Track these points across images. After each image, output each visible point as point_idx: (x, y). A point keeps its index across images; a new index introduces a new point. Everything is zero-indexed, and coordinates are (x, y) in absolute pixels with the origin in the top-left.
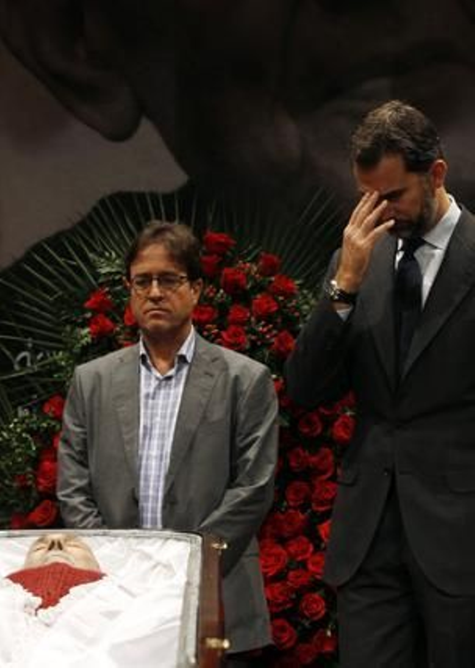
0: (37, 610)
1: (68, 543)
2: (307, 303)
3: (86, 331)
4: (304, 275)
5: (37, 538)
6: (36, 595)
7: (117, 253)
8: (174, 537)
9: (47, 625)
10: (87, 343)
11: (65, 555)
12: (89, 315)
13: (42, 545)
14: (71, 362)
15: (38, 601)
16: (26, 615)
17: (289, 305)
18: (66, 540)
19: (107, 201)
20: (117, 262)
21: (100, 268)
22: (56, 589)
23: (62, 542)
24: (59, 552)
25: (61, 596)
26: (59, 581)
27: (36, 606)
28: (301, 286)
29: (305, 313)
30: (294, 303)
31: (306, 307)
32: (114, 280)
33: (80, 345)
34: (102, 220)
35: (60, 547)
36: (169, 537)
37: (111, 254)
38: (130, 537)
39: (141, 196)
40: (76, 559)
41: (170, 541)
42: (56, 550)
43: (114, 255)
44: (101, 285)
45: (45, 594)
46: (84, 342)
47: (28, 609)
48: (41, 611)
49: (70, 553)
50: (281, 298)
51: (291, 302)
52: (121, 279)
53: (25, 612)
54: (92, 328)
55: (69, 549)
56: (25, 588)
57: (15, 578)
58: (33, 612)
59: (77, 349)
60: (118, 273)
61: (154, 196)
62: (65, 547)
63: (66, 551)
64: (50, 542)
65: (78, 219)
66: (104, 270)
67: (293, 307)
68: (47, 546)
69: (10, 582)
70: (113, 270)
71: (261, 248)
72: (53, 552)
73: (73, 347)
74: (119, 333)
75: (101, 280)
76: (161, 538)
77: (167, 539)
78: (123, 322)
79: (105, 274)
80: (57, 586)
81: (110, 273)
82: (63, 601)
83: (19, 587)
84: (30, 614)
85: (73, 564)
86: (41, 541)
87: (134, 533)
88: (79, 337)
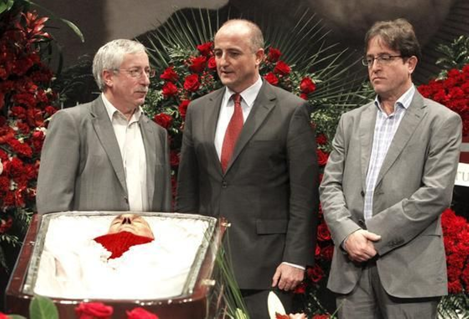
0: (108, 259)
1: (135, 220)
2: (296, 79)
3: (161, 92)
4: (296, 62)
5: (116, 216)
6: (108, 250)
7: (181, 45)
8: (201, 218)
9: (114, 269)
10: (161, 99)
11: (132, 227)
12: (163, 83)
13: (118, 221)
14: (151, 111)
15: (110, 254)
16: (102, 262)
17: (286, 80)
18: (133, 219)
19: (176, 14)
20: (181, 50)
21: (171, 54)
22: (121, 247)
23: (131, 219)
24: (129, 225)
25: (124, 251)
26: (124, 243)
27: (108, 257)
28: (294, 69)
29: (295, 85)
30: (288, 79)
31: (296, 82)
32: (179, 61)
33: (157, 101)
34: (173, 26)
35: (129, 222)
36: (197, 218)
37: (177, 46)
38: (174, 218)
39: (196, 11)
40: (139, 230)
41: (199, 221)
42: (127, 224)
43: (179, 47)
44: (171, 64)
45: (114, 250)
46: (159, 99)
47: (103, 259)
48: (111, 260)
49: (135, 226)
50: (280, 76)
51: (286, 78)
52: (183, 61)
53: (101, 260)
54: (164, 91)
55: (135, 223)
56: (103, 246)
57: (98, 240)
58: (106, 260)
59: (155, 104)
60: (182, 57)
61: (204, 11)
62: (132, 222)
63: (133, 225)
64: (123, 219)
65: (159, 25)
66: (174, 55)
67: (288, 81)
68: (121, 221)
69: (95, 242)
70: (179, 56)
71: (269, 45)
72: (125, 225)
73: (153, 102)
74: (180, 94)
75: (171, 62)
76: (193, 219)
77: (197, 219)
78: (184, 87)
79: (173, 58)
80: (122, 245)
81: (177, 57)
82: (125, 254)
83: (100, 246)
84: (104, 262)
85: (137, 232)
86: (119, 218)
87: (177, 215)
88: (157, 95)
